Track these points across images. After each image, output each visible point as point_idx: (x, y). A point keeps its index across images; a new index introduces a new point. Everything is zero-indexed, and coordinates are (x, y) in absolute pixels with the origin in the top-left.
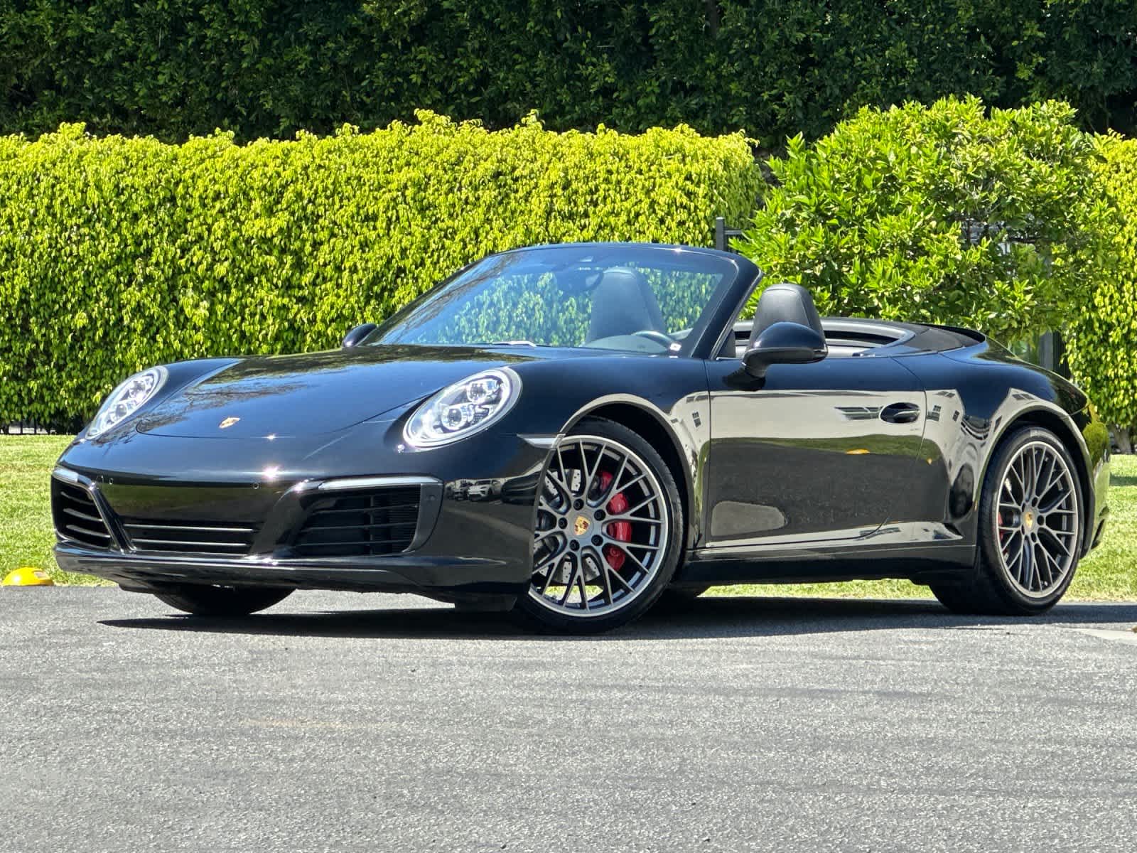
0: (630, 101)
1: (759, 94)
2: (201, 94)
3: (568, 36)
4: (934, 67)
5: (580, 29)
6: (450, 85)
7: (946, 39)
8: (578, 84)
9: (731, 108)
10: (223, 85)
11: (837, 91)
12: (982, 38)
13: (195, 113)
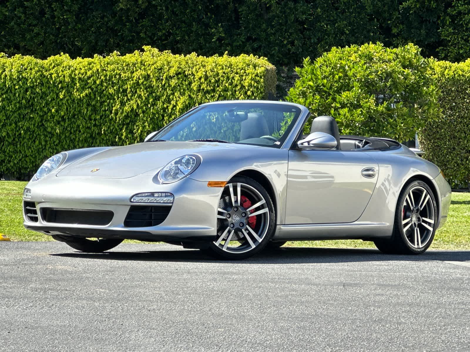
0: (229, 44)
1: (283, 42)
2: (51, 40)
3: (204, 17)
4: (355, 31)
5: (209, 14)
6: (154, 37)
7: (360, 20)
8: (208, 37)
9: (271, 47)
10: (60, 36)
11: (316, 40)
12: (376, 20)
13: (48, 48)
